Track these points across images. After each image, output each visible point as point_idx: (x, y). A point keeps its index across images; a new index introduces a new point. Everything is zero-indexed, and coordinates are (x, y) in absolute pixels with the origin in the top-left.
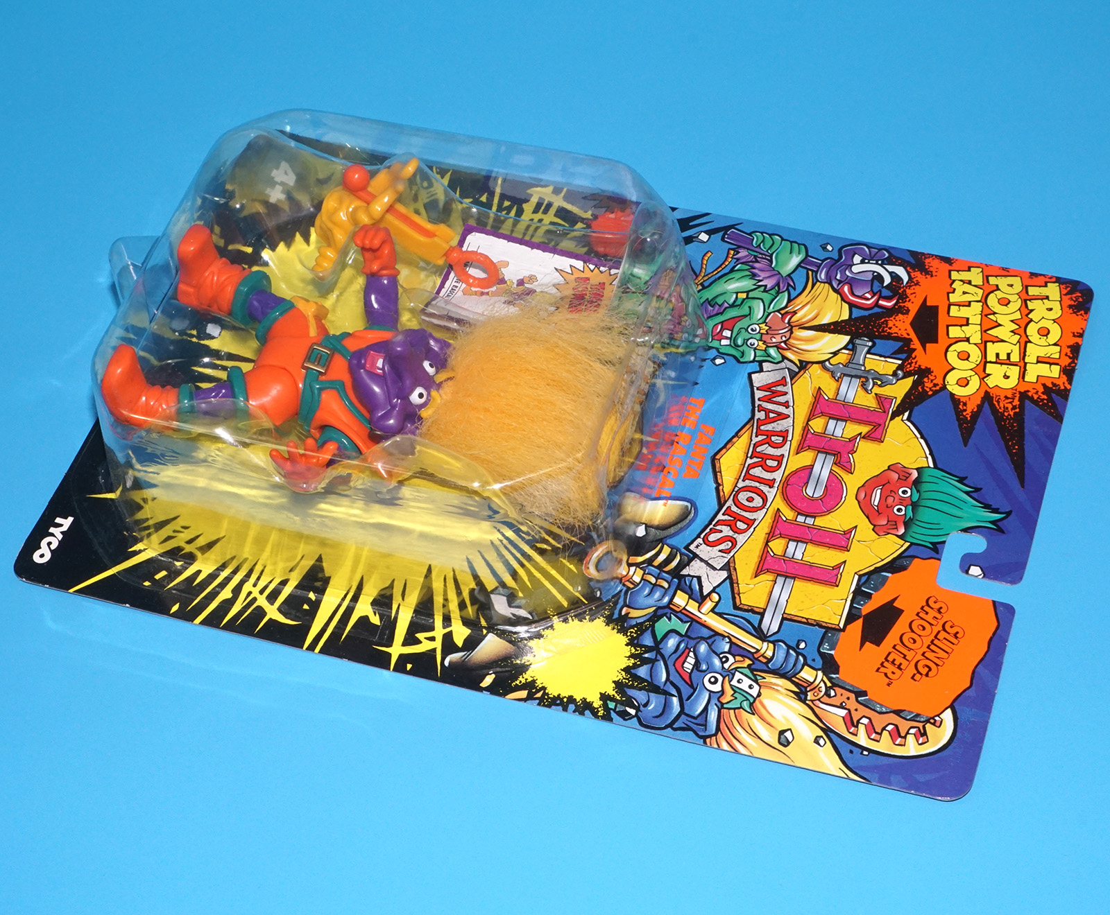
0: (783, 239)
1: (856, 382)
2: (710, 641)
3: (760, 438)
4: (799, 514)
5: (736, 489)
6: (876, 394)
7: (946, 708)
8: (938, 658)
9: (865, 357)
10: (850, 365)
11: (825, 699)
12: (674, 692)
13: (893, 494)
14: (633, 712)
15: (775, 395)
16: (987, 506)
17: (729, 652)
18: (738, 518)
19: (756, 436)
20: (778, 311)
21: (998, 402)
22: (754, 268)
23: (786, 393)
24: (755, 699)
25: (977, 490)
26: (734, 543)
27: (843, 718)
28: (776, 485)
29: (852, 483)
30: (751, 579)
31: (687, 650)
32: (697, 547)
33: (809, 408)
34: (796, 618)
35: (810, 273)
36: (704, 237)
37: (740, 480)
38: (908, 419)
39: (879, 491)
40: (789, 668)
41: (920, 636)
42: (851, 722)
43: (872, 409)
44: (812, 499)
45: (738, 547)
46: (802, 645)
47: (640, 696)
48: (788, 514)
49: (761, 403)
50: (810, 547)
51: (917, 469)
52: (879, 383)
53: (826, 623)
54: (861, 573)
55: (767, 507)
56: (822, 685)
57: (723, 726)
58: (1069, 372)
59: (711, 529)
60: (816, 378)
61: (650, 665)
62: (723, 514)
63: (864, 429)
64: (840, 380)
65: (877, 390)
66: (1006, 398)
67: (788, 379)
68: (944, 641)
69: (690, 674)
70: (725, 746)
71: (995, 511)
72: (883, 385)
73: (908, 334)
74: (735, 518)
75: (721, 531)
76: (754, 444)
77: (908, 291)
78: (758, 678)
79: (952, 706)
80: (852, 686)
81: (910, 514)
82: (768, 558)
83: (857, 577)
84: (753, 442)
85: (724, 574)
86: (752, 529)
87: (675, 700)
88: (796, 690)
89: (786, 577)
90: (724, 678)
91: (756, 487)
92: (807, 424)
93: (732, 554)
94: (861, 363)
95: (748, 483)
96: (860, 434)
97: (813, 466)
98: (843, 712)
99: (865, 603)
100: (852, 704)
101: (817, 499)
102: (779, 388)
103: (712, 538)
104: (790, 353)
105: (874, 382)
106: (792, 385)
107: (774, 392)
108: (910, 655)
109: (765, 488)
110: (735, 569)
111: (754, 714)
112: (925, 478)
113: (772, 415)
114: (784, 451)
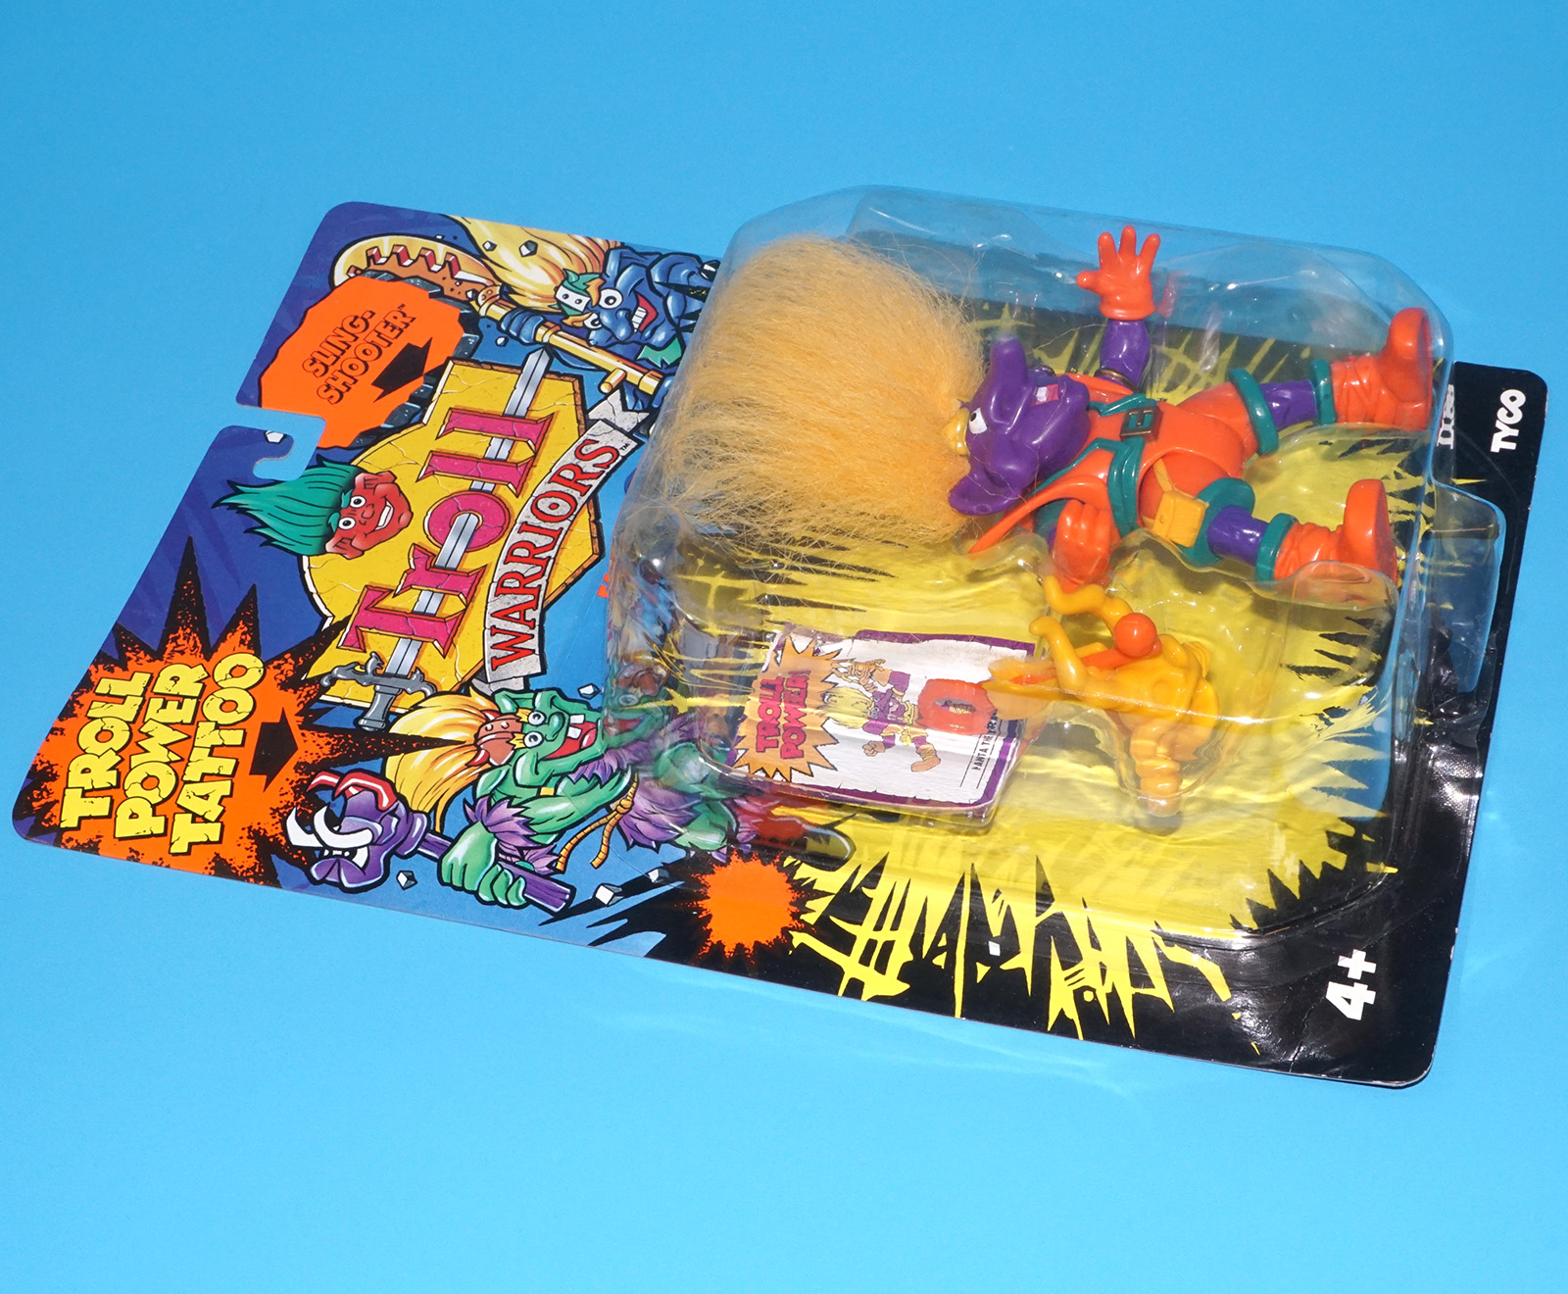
0: (476, 893)
1: (390, 668)
2: (613, 340)
3: (535, 584)
4: (491, 493)
5: (572, 518)
6: (365, 652)
7: (340, 285)
8: (340, 336)
9: (372, 703)
10: (395, 691)
11: (478, 288)
12: (658, 287)
13: (363, 521)
14: (707, 267)
15: (509, 644)
16: (243, 511)
17: (590, 330)
18: (572, 483)
19: (540, 586)
20: (493, 767)
21: (195, 646)
22: (527, 837)
23: (494, 647)
24: (562, 284)
25: (251, 531)
26: (579, 454)
27: (460, 269)
28: (518, 526)
29: (415, 533)
30: (558, 412)
31: (641, 329)
32: (627, 445)
33: (462, 629)
34: (506, 369)
35: (438, 829)
36: (604, 895)
37: (566, 529)
38: (325, 618)
39: (381, 524)
40: (520, 316)
41: (358, 358)
42: (452, 266)
43: (374, 630)
44: (470, 511)
45: (574, 448)
46: (500, 341)
47: (696, 281)
48: (505, 492)
49: (531, 632)
50: (480, 454)
51: (325, 552)
52: (358, 668)
53: (469, 366)
54: (418, 426)
55: (533, 498)
56: (481, 302)
57: (601, 257)
58: (87, 684)
59: (608, 467)
60: (446, 671)
61: (686, 312)
62: (591, 486)
63: (389, 602)
64: (413, 670)
65: (362, 657)
66: (182, 653)
67: (488, 666)
68: (328, 354)
69: (638, 306)
70: (600, 242)
71: (233, 506)
72: (353, 665)
73: (303, 735)
74: (576, 482)
75: (594, 465)
76: (543, 575)
77: (290, 798)
78: (556, 306)
79: (333, 287)
80: (446, 303)
81: (345, 498)
82: (535, 437)
83: (425, 421)
84: (545, 578)
85: (592, 415)
86: (554, 471)
87: (656, 278)
88: (513, 296)
89: (514, 416)
90: (598, 304)
91: (545, 521)
92: (467, 606)
93: (582, 439)
94: (379, 695)
95: (556, 526)
96: (395, 596)
97: (465, 551)
98: (460, 275)
99: (418, 390)
100: (448, 285)
101: (465, 511)
102: (502, 653)
103: (606, 457)
104: (481, 706)
105: (366, 669)
106: (484, 659)
107: (511, 647)
108: (373, 337)
109: (534, 521)
110: (579, 422)
111: (564, 269)
112: (316, 542)
113: (516, 615)
114: (502, 569)
